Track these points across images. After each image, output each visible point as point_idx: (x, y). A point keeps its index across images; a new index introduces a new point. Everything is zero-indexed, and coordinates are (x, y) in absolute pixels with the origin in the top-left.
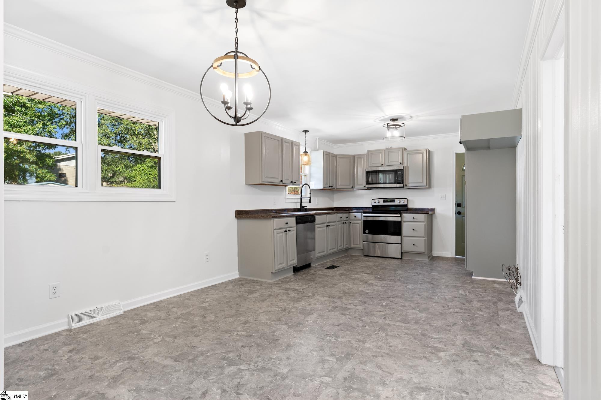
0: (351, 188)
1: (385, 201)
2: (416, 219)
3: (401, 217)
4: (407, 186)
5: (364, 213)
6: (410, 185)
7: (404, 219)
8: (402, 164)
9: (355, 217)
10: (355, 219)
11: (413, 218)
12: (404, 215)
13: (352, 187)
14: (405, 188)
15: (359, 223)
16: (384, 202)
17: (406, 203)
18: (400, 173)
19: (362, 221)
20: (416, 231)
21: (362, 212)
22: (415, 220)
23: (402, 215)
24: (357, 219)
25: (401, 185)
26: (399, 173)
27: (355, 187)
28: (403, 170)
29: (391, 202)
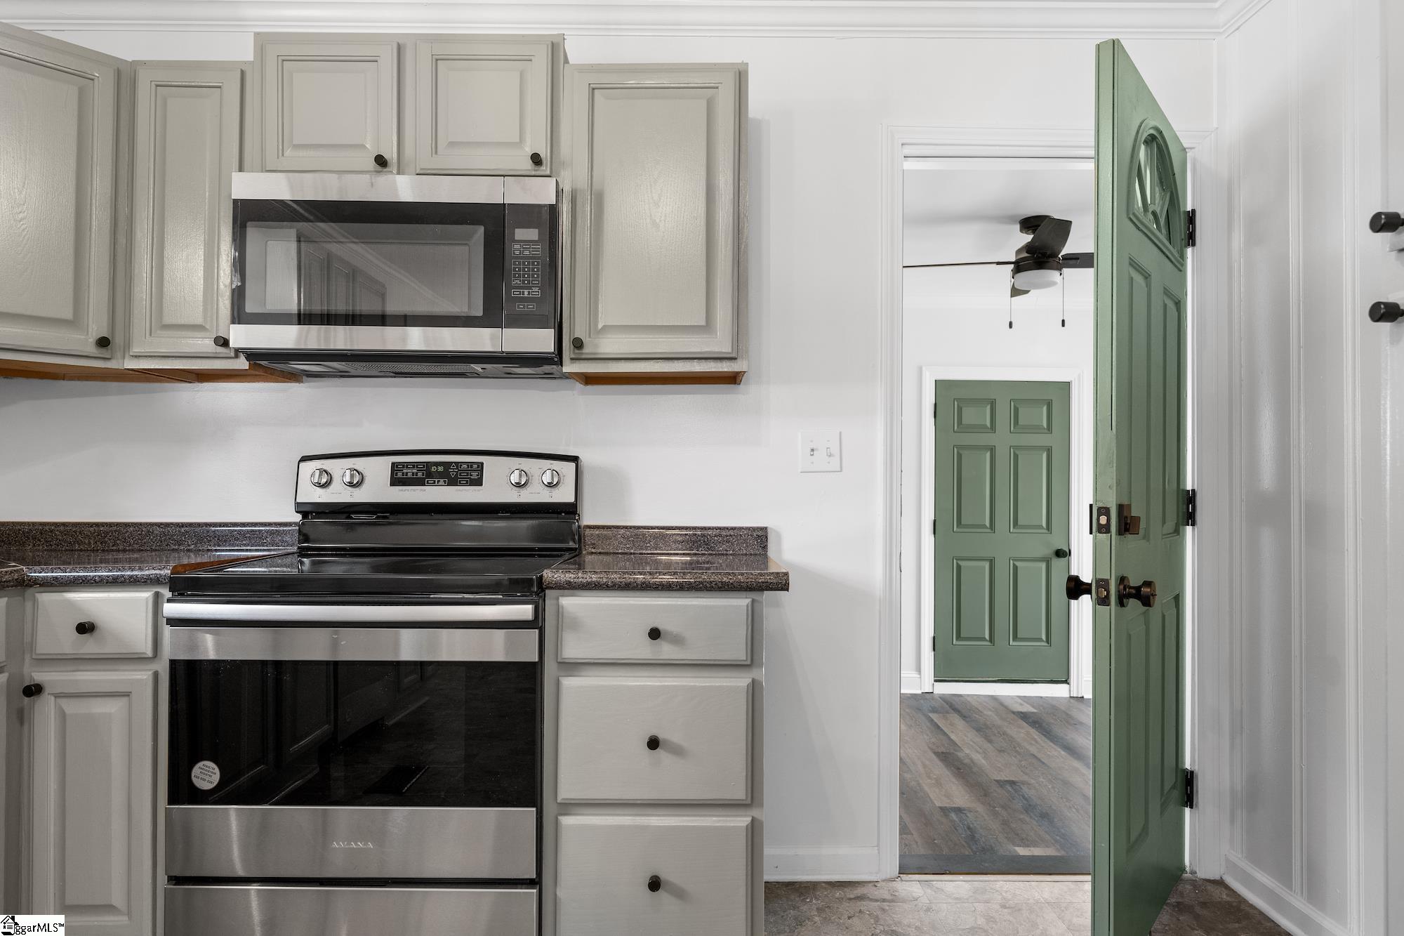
0: (91, 349)
1: (410, 472)
2: (677, 640)
3: (536, 623)
4: (587, 350)
5: (184, 587)
6: (609, 345)
7: (573, 649)
8: (545, 169)
9: (85, 628)
10: (89, 645)
11: (655, 634)
12: (571, 603)
13: (103, 342)
14: (568, 368)
15: (127, 695)
16: (395, 481)
17: (564, 495)
18: (532, 234)
19: (163, 668)
20: (678, 751)
21: (156, 581)
22: (666, 651)
23: (549, 603)
24: (109, 649)
25: (540, 340)
26: (521, 234)
27: (136, 349)
28: (553, 210)
29: (453, 482)
